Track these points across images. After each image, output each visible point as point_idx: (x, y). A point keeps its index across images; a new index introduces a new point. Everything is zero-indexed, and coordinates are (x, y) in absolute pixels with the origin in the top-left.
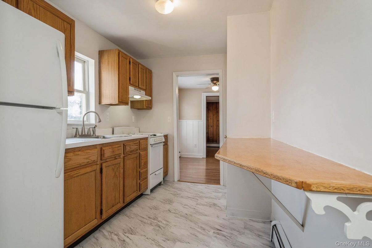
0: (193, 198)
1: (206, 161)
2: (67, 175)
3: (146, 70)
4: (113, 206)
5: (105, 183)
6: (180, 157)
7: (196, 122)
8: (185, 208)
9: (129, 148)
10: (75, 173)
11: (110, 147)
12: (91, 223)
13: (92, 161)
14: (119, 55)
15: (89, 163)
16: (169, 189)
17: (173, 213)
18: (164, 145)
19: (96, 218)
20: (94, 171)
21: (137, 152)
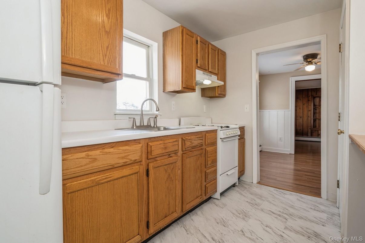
0: (280, 215)
1: (295, 158)
2: (90, 181)
3: (218, 51)
4: (166, 217)
5: (152, 188)
6: (260, 151)
7: (281, 113)
8: (266, 231)
9: (190, 144)
10: (102, 178)
11: (161, 142)
12: (130, 241)
13: (132, 162)
14: (183, 32)
15: (127, 163)
16: (244, 194)
17: (247, 237)
18: (239, 139)
19: (139, 234)
20: (135, 173)
21: (203, 147)
